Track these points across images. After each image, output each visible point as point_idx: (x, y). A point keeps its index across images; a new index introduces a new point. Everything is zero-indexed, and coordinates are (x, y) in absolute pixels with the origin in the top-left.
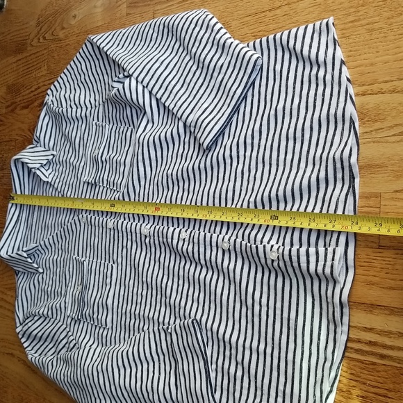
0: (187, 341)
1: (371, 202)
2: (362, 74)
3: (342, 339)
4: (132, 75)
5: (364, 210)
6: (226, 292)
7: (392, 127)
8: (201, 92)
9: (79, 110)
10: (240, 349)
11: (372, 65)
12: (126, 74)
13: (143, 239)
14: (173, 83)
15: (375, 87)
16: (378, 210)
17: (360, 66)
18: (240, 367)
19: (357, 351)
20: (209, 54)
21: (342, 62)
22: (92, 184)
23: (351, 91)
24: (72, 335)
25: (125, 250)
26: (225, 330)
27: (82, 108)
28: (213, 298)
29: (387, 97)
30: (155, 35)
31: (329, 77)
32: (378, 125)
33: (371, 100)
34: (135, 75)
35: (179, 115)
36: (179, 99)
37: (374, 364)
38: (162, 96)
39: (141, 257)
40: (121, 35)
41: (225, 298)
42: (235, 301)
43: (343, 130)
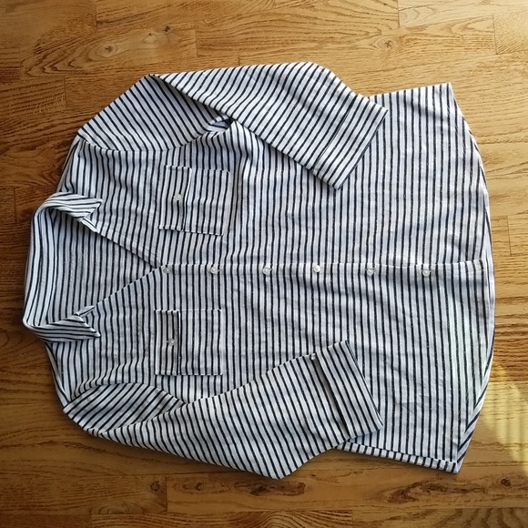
1: (501, 222)
2: (480, 128)
3: (491, 327)
5: (494, 229)
7: (510, 167)
9: (144, 153)
11: (487, 121)
15: (492, 138)
16: (506, 228)
17: (478, 122)
19: (503, 334)
21: (463, 119)
22: (172, 231)
23: (474, 141)
25: (236, 294)
27: (147, 151)
28: (359, 321)
29: (503, 145)
31: (453, 129)
32: (498, 166)
33: (490, 148)
37: (517, 340)
39: (261, 298)
42: (383, 318)
43: (472, 170)
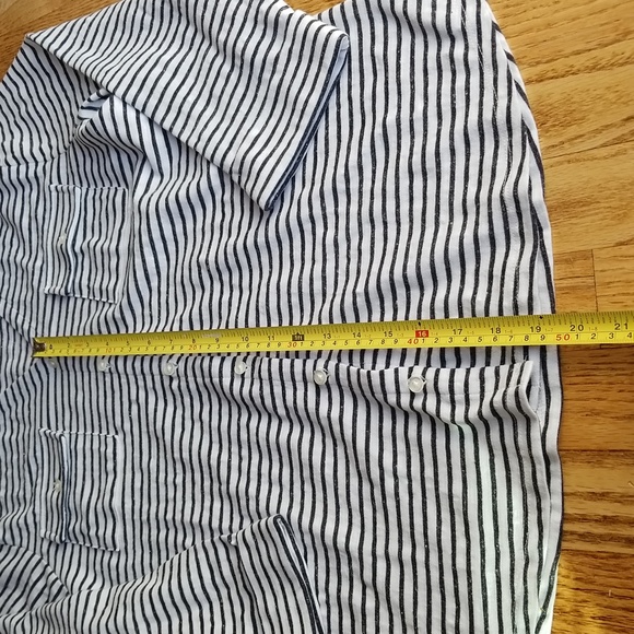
0: (269, 557)
1: (577, 268)
2: (533, 44)
3: (553, 519)
4: (114, 93)
5: (565, 283)
6: (329, 460)
7: (598, 131)
8: (244, 109)
9: (23, 168)
10: (368, 559)
11: (549, 25)
12: (102, 92)
13: (166, 383)
14: (191, 99)
15: (560, 65)
16: (590, 281)
17: (529, 30)
18: (370, 593)
19: (583, 537)
20: (251, 41)
21: (495, 27)
22: (62, 297)
23: (517, 76)
24: (54, 571)
25: (135, 407)
26: (336, 528)
27: (27, 163)
28: (306, 473)
29: (583, 80)
30: (148, 18)
31: (473, 56)
32: (573, 131)
33: (555, 90)
34: (120, 92)
35: (208, 155)
36: (206, 126)
37: (616, 556)
38: (173, 124)
39: (166, 416)
40: (86, 26)
41: (329, 471)
42: (348, 475)
43: (511, 146)
